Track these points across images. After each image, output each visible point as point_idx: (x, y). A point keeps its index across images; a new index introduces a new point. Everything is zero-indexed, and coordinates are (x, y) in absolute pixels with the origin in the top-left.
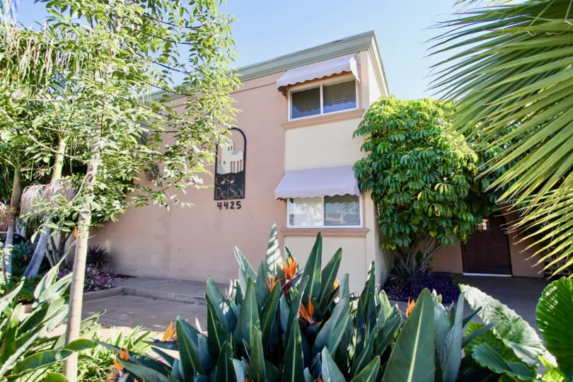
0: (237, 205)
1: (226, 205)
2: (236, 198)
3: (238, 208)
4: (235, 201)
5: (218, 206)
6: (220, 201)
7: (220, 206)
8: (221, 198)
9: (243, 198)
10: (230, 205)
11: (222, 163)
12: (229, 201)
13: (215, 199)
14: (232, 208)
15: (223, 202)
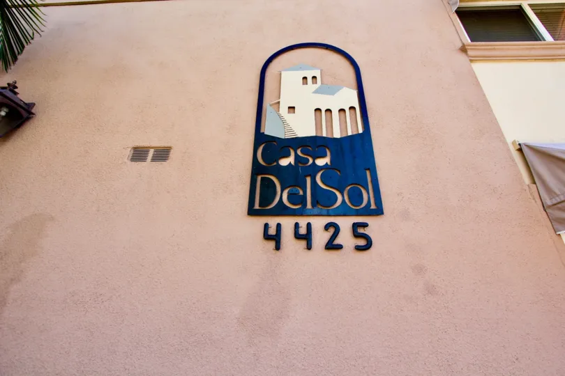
0: (357, 235)
1: (306, 238)
2: (344, 212)
3: (358, 248)
4: (345, 223)
5: (267, 237)
6: (273, 222)
7: (274, 238)
8: (282, 211)
9: (379, 212)
10: (321, 237)
11: (283, 110)
12: (318, 223)
13: (252, 212)
14: (332, 246)
15: (287, 223)
